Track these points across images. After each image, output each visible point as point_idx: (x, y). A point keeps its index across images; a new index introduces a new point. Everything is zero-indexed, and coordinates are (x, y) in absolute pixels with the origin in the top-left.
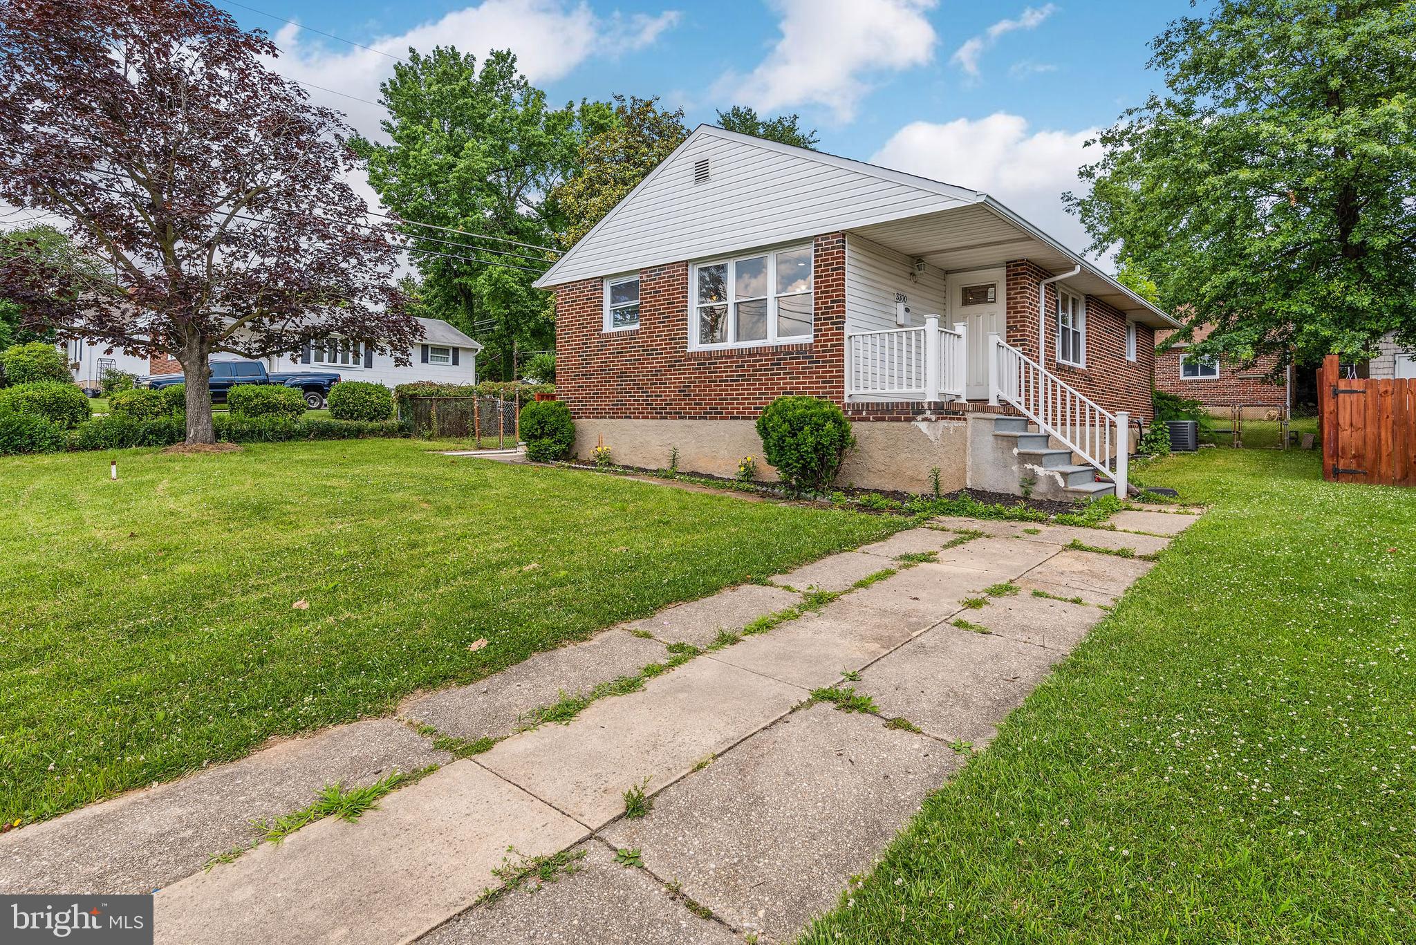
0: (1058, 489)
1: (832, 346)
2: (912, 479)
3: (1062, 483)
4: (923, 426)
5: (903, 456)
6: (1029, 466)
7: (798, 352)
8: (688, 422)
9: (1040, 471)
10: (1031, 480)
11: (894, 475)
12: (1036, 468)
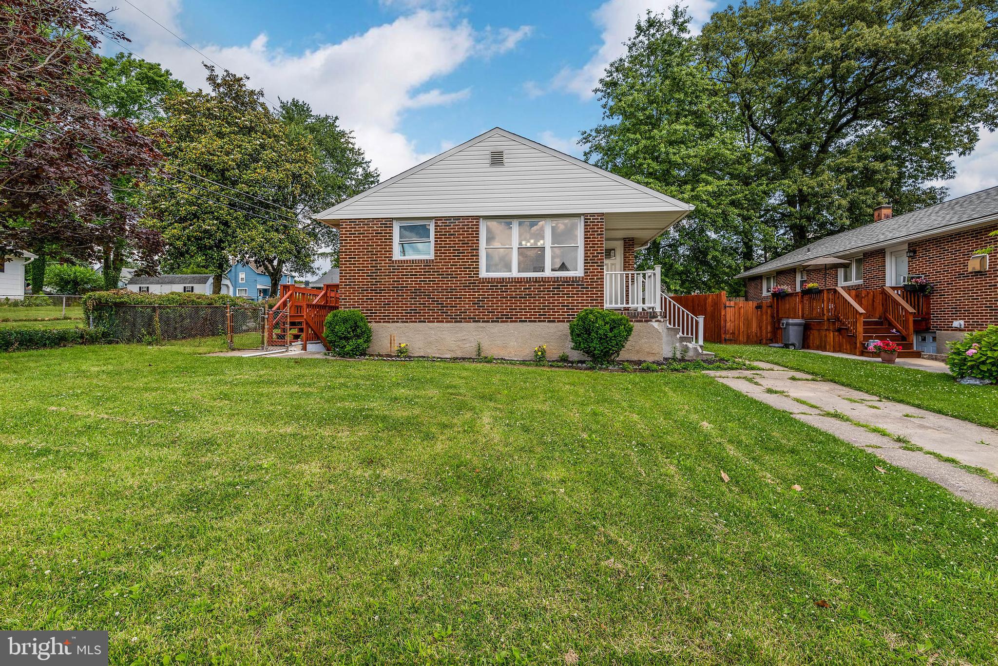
0: (699, 354)
1: (597, 279)
2: (648, 353)
3: (700, 351)
4: (655, 325)
5: (643, 341)
6: (685, 343)
7: (573, 281)
8: (481, 324)
9: (690, 345)
10: (686, 350)
11: (638, 352)
12: (688, 344)
